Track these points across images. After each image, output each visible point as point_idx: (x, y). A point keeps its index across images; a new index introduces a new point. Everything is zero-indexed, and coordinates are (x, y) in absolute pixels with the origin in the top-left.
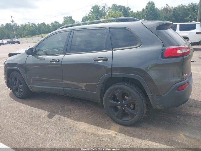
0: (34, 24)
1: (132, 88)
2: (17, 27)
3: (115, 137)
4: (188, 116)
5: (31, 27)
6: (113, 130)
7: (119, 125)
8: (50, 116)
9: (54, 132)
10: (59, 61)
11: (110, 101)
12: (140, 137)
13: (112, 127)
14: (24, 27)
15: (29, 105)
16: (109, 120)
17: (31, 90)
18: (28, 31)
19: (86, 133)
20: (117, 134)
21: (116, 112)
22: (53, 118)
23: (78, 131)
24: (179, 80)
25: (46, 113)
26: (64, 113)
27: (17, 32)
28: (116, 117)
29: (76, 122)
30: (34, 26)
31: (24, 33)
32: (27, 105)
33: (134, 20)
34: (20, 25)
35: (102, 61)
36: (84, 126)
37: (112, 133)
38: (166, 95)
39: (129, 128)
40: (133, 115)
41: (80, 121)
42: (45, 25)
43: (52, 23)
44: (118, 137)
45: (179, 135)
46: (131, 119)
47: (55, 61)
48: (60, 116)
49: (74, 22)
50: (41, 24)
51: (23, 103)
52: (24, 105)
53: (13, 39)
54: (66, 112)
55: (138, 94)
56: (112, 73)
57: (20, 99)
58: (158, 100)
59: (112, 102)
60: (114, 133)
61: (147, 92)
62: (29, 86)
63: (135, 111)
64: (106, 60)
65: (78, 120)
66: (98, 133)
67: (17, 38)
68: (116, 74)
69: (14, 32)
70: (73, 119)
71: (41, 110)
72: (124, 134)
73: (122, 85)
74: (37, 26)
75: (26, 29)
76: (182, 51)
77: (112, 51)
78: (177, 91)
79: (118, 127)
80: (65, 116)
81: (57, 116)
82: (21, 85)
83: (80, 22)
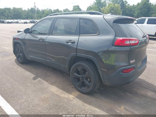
0: (51, 10)
1: (89, 66)
2: (38, 12)
3: (72, 100)
4: (136, 94)
5: (48, 12)
6: (73, 95)
7: (79, 92)
8: (34, 79)
9: (32, 89)
10: (44, 40)
11: (74, 74)
12: (90, 103)
13: (73, 93)
14: (43, 12)
15: (24, 69)
16: (73, 88)
17: (27, 58)
18: (46, 14)
19: (53, 94)
20: (74, 98)
21: (78, 82)
22: (36, 80)
23: (48, 91)
24: (126, 64)
25: (33, 76)
26: (45, 78)
27: (38, 15)
28: (77, 86)
29: (50, 85)
30: (50, 11)
31: (43, 16)
32: (23, 68)
33: (99, 14)
34: (41, 10)
35: (71, 43)
36: (54, 89)
37: (71, 97)
38: (112, 75)
39: (85, 96)
40: (88, 87)
41: (53, 85)
42: (59, 11)
43: (64, 10)
44: (74, 100)
45: (120, 107)
46: (87, 89)
47: (41, 40)
48: (41, 79)
49: (80, 10)
50: (55, 10)
51: (21, 67)
52: (21, 68)
53: (34, 20)
54: (46, 77)
55: (93, 71)
56: (76, 53)
57: (20, 64)
58: (106, 78)
59: (76, 75)
60: (72, 97)
61: (99, 70)
62: (26, 55)
63: (90, 83)
64: (73, 43)
65: (51, 84)
66: (61, 95)
67: (37, 19)
68: (79, 54)
69: (36, 15)
70: (48, 83)
71: (30, 73)
72: (80, 99)
73: (83, 63)
74: (53, 11)
75: (45, 13)
76: (129, 42)
77: (79, 36)
78: (121, 73)
79: (78, 93)
80: (44, 80)
81: (39, 79)
82: (22, 54)
83: (85, 11)
